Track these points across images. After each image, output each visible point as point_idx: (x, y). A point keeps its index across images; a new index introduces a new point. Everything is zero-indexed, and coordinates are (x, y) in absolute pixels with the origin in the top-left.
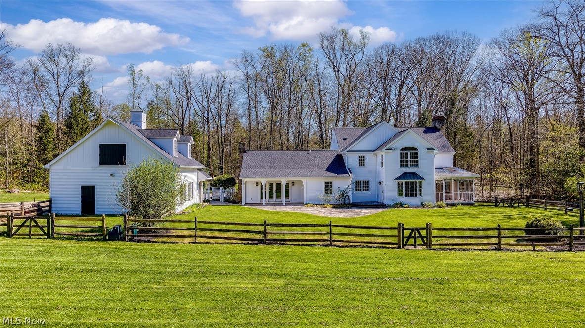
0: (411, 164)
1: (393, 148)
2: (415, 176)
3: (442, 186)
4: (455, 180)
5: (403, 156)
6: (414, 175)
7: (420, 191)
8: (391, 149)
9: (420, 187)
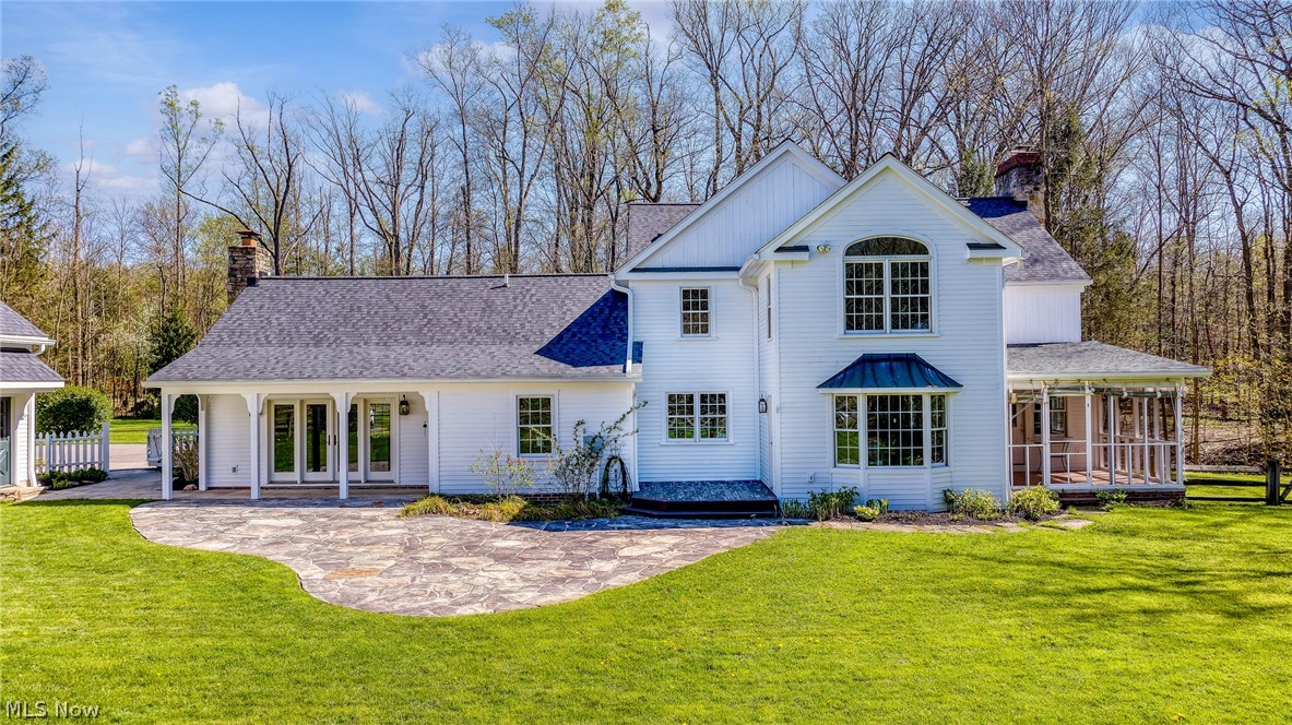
0: (895, 318)
1: (813, 245)
2: (915, 371)
3: (1037, 417)
4: (1098, 391)
5: (858, 280)
6: (911, 367)
7: (939, 438)
8: (805, 249)
9: (939, 420)
